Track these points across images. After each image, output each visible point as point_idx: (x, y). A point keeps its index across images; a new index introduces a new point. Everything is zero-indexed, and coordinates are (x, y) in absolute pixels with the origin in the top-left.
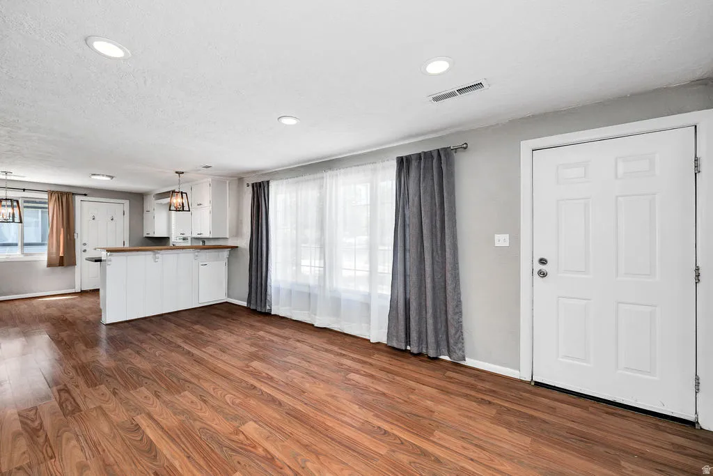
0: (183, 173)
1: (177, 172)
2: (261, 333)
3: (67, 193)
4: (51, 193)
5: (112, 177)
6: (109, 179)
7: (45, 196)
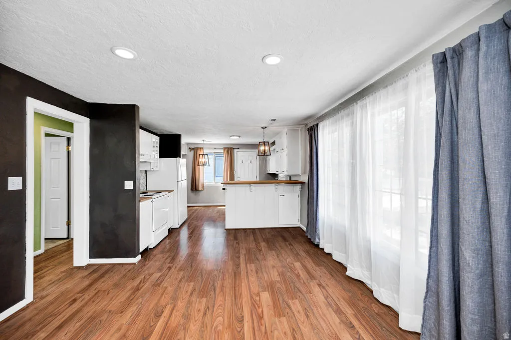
0: (266, 128)
1: (262, 128)
2: (298, 265)
3: (231, 148)
4: (225, 149)
5: (239, 136)
6: (238, 138)
7: (222, 151)
